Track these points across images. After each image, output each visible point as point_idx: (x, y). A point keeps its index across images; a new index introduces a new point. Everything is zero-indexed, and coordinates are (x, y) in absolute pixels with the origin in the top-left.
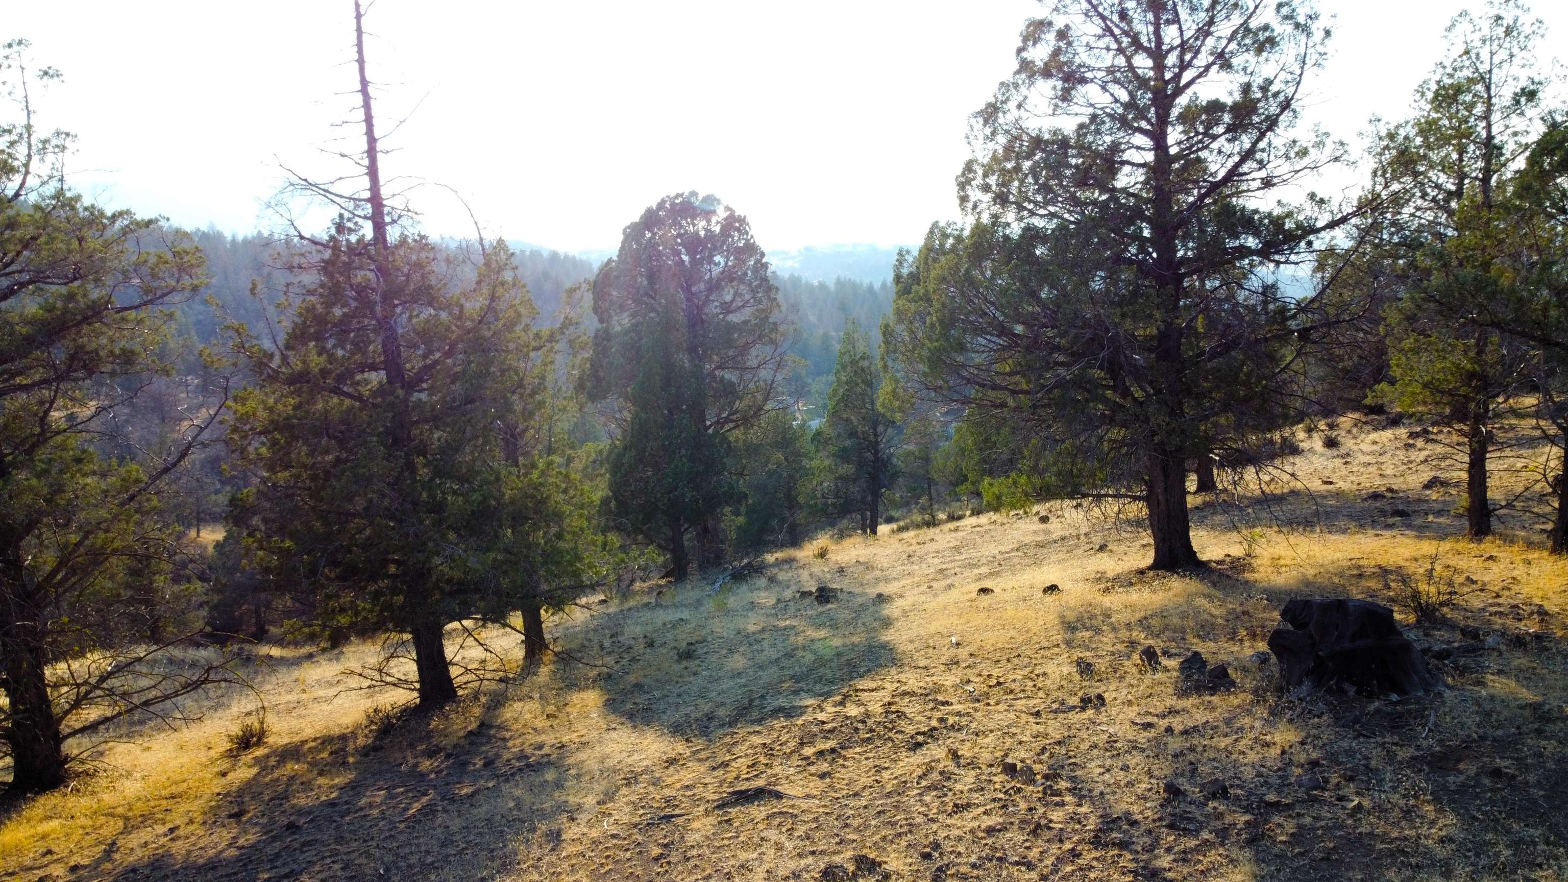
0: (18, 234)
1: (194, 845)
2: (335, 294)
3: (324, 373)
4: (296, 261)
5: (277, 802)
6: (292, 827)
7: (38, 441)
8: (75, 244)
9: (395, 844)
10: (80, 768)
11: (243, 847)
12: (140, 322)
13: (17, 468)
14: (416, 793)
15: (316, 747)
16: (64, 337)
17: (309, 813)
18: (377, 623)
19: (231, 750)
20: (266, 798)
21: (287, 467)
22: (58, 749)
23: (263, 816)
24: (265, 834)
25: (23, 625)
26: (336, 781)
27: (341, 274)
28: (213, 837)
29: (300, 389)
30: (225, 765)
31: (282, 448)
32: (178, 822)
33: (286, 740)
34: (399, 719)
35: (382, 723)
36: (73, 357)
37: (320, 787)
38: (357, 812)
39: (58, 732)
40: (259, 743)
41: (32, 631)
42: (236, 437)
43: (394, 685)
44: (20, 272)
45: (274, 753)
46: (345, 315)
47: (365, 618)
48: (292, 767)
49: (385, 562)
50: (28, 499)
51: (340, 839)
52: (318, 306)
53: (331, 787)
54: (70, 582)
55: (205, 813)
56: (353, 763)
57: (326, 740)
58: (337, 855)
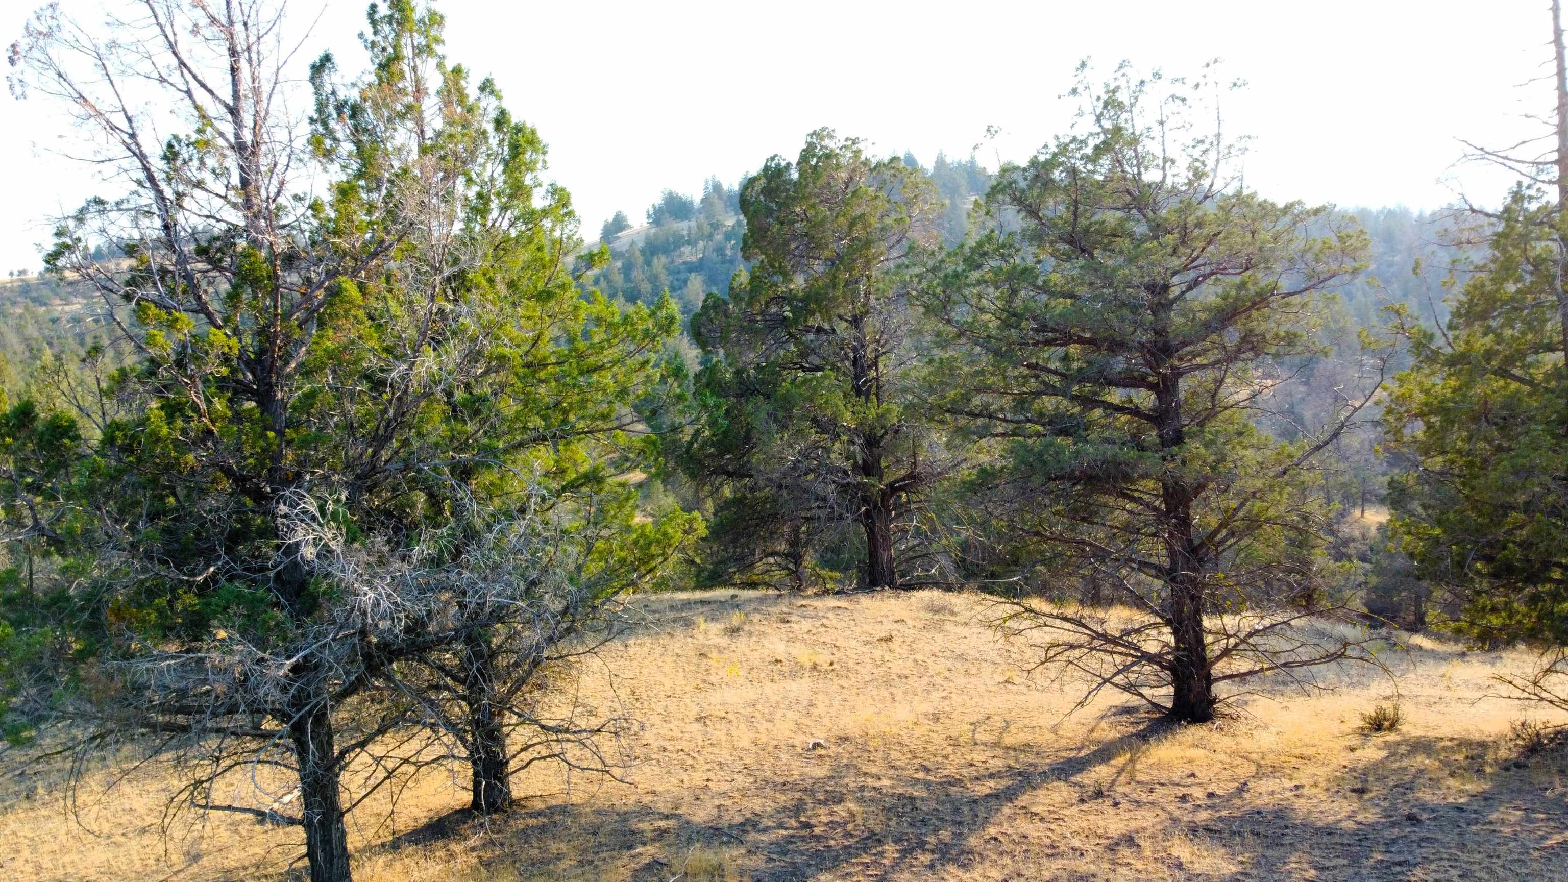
0: (1205, 231)
1: (1315, 807)
2: (1507, 269)
3: (1489, 355)
4: (1465, 236)
5: (1401, 790)
6: (1412, 819)
7: (1209, 415)
8: (1249, 236)
9: (1524, 871)
10: (1227, 711)
11: (1360, 823)
12: (1304, 306)
13: (1191, 437)
14: (1558, 824)
15: (1452, 748)
16: (1236, 322)
17: (1433, 811)
18: (1532, 629)
19: (1362, 729)
20: (1391, 784)
21: (1443, 452)
22: (1208, 689)
23: (1385, 799)
24: (1385, 817)
25: (1187, 575)
26: (1468, 787)
27: (1515, 246)
28: (1334, 805)
29: (1461, 370)
30: (1355, 741)
31: (1437, 432)
32: (1303, 782)
33: (1420, 733)
34: (1551, 740)
35: (1530, 739)
36: (1244, 339)
37: (1448, 788)
38: (1485, 824)
39: (1209, 674)
40: (1392, 727)
41: (1193, 581)
42: (1391, 418)
43: (1551, 702)
44: (1204, 265)
45: (1405, 741)
46: (1519, 291)
47: (1519, 622)
48: (1421, 761)
49: (1547, 565)
50: (1197, 464)
51: (1462, 846)
52: (1488, 283)
53: (1461, 791)
54: (1228, 543)
55: (1329, 780)
56: (1491, 774)
57: (1463, 743)
58: (1456, 860)
